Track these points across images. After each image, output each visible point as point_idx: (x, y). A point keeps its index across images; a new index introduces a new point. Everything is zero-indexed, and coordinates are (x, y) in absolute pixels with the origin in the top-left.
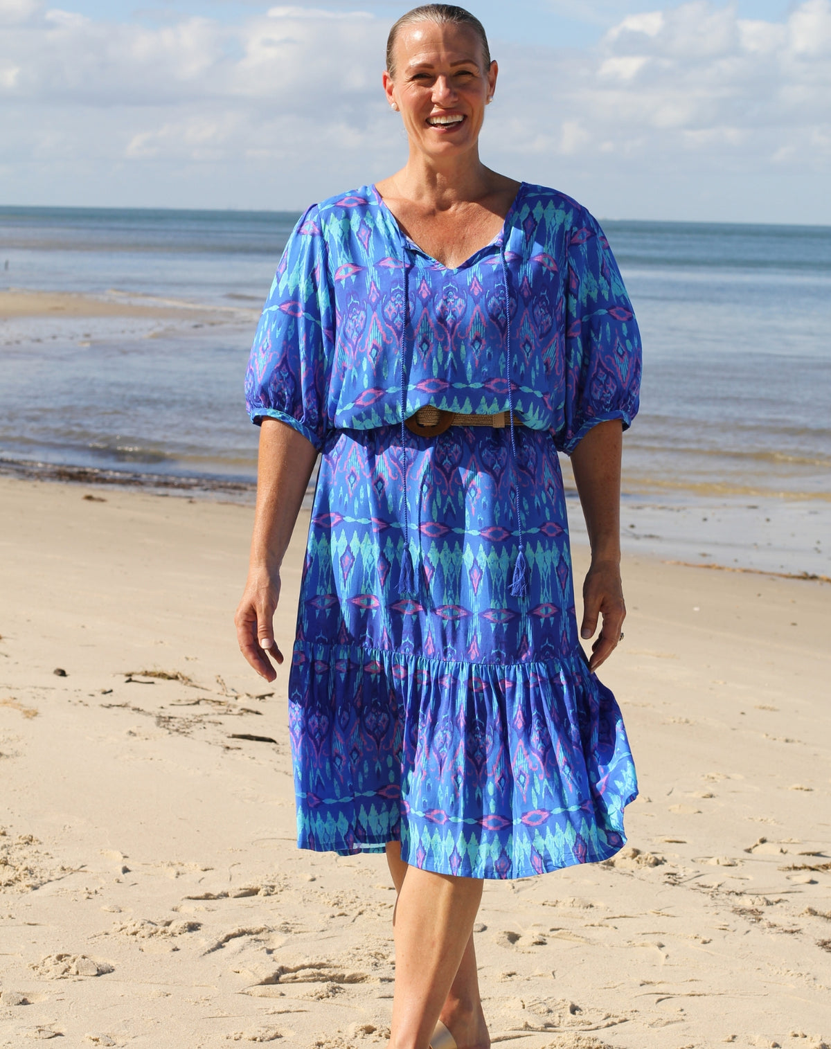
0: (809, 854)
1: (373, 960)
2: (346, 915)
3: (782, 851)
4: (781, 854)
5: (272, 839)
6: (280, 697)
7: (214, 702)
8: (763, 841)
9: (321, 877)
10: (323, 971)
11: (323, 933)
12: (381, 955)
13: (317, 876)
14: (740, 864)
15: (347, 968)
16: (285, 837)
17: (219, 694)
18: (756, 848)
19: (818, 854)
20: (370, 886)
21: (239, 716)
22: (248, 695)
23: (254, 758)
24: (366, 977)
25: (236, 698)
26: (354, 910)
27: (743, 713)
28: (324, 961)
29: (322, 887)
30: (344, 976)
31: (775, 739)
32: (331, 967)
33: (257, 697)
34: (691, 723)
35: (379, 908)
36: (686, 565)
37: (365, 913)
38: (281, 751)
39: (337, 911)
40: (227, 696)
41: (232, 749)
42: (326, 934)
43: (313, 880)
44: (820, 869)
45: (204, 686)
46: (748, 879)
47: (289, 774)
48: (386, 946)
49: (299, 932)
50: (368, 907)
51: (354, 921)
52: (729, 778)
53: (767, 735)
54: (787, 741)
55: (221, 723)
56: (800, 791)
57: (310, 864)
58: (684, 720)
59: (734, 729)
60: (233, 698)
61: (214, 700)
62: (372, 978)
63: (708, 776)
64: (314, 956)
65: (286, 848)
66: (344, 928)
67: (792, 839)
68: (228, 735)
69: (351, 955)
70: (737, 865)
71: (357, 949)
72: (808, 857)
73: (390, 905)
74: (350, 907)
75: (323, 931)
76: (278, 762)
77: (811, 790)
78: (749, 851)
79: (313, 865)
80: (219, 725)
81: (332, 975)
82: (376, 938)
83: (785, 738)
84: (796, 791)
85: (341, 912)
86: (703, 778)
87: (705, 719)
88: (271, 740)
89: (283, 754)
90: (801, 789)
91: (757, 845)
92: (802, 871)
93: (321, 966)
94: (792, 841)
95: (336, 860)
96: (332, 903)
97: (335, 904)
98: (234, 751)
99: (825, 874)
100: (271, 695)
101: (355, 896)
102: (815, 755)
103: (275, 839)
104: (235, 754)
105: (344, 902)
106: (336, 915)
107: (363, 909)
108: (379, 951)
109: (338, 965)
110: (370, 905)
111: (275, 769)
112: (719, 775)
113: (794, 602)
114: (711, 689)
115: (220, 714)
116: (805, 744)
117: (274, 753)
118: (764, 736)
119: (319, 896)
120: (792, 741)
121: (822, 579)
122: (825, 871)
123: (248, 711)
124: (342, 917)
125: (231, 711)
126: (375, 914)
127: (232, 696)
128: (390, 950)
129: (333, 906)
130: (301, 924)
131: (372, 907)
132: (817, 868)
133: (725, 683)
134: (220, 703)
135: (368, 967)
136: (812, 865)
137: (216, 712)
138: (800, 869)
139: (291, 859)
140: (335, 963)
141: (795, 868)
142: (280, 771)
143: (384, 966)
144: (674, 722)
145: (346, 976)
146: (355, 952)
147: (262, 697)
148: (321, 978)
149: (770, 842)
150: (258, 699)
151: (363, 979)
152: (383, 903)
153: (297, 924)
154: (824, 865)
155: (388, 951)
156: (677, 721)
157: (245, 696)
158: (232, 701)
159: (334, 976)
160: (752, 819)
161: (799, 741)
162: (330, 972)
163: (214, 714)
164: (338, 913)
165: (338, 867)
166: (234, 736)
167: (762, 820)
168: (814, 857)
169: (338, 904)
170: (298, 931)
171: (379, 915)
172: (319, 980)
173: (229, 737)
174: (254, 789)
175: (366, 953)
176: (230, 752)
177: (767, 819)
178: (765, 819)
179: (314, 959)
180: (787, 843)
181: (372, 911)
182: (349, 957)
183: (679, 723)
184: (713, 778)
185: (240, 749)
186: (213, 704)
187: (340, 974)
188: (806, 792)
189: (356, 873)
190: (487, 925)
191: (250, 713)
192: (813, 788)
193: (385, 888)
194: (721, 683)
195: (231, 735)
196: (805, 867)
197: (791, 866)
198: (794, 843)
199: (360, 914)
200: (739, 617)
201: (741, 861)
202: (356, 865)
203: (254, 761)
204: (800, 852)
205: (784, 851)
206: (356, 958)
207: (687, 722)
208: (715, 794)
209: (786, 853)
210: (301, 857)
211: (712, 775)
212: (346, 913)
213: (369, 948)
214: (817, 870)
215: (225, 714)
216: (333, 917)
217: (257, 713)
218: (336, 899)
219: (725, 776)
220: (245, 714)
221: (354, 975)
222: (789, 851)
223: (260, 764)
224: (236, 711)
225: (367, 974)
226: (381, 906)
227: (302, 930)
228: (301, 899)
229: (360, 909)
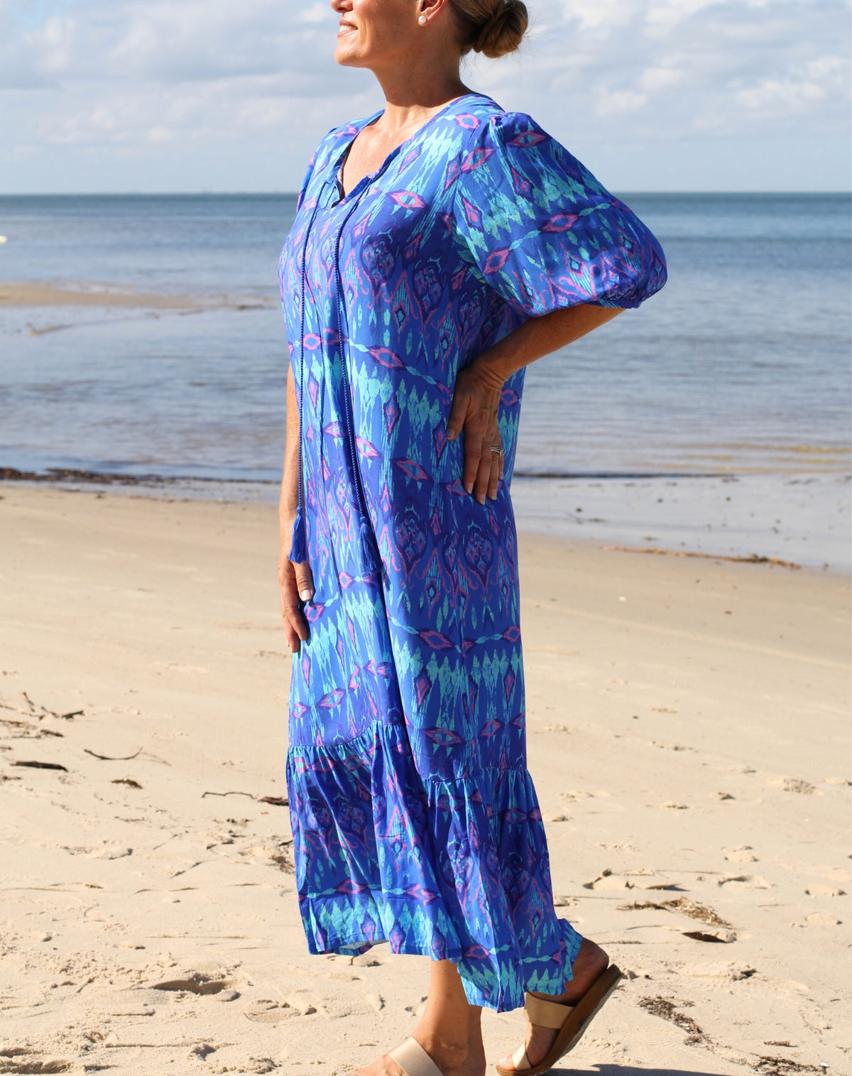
0: (659, 888)
1: (88, 1042)
2: (72, 984)
3: (627, 885)
4: (627, 888)
5: (17, 889)
6: (94, 714)
7: (12, 723)
8: (607, 874)
9: (58, 935)
10: (17, 1059)
11: (37, 1007)
12: (97, 1035)
13: (54, 935)
14: (572, 904)
15: (50, 1054)
16: (33, 887)
17: (23, 713)
18: (599, 882)
19: (672, 888)
20: (115, 946)
21: (36, 740)
22: (54, 714)
23: (32, 790)
24: (69, 1065)
25: (41, 718)
26: (86, 976)
27: (636, 717)
28: (22, 1046)
29: (55, 949)
30: (41, 1064)
31: (662, 747)
32: (31, 1053)
33: (63, 716)
34: (569, 731)
35: (115, 973)
36: (626, 550)
37: (96, 981)
38: (68, 780)
39: (64, 978)
40: (31, 715)
41: (10, 779)
42: (41, 1009)
43: (48, 939)
44: (667, 907)
45: (9, 705)
46: (577, 922)
47: (66, 808)
48: (108, 1022)
49: (8, 1008)
50: (103, 973)
51: (79, 991)
52: (592, 796)
53: (654, 743)
54: (676, 749)
55: (10, 749)
56: (672, 809)
57: (51, 919)
58: (561, 728)
59: (618, 737)
60: (38, 718)
61: (12, 720)
62: (75, 1066)
63: (568, 795)
64: (12, 1039)
65: (30, 900)
66: (65, 1001)
67: (643, 870)
68: (11, 763)
69: (59, 1037)
70: (568, 905)
71: (71, 1027)
72: (659, 891)
73: (129, 970)
74: (81, 974)
75: (37, 1005)
76: (59, 793)
77: (686, 808)
78: (590, 886)
79: (54, 920)
80: (8, 751)
81: (25, 1063)
82: (99, 1012)
83: (674, 746)
84: (667, 809)
85: (67, 981)
86: (561, 798)
87: (588, 725)
88: (59, 768)
89: (69, 783)
90: (674, 807)
91: (599, 879)
92: (645, 910)
93: (18, 1052)
94: (644, 872)
95: (85, 914)
96: (60, 968)
97: (63, 970)
98: (13, 782)
99: (673, 912)
100: (81, 713)
101: (92, 958)
102: (704, 764)
103: (20, 889)
104: (11, 785)
105: (75, 967)
106: (59, 983)
107: (95, 975)
108: (97, 1030)
109: (39, 1050)
110: (106, 969)
111: (52, 803)
112: (580, 792)
113: (735, 588)
114: (608, 690)
115: (14, 737)
116: (697, 752)
117: (59, 781)
118: (651, 744)
119: (47, 960)
120: (683, 749)
121: (772, 562)
122: (673, 909)
123: (47, 733)
124: (66, 986)
125: (28, 733)
126: (107, 981)
127: (36, 716)
128: (111, 1029)
129: (60, 972)
130: (12, 997)
131: (107, 973)
132: (663, 906)
133: (626, 682)
134: (18, 724)
135: (75, 1051)
136: (658, 903)
137: (10, 735)
138: (643, 907)
139: (30, 914)
140: (36, 1047)
141: (637, 907)
142: (57, 805)
143: (97, 1050)
144: (550, 730)
145: (44, 1065)
146: (67, 1032)
147: (70, 716)
148: (12, 1068)
149: (615, 874)
150: (64, 719)
151: (64, 1067)
152: (121, 967)
153: (7, 998)
154: (673, 902)
155: (107, 1030)
156: (553, 729)
157: (51, 715)
158: (33, 721)
159: (29, 1065)
160: (604, 846)
161: (690, 749)
162: (24, 1060)
163: (7, 738)
164: (62, 982)
165: (85, 922)
166: (19, 764)
167: (616, 847)
168: (666, 891)
169: (66, 971)
170: (6, 1006)
171: (111, 983)
172: (9, 1070)
173: (12, 765)
174: (17, 827)
175: (79, 1033)
176: (8, 782)
177: (622, 846)
178: (619, 845)
179: (10, 1044)
180: (636, 875)
181: (106, 977)
182: (56, 1039)
183: (555, 731)
184: (573, 797)
185: (19, 778)
186: (11, 726)
187: (35, 1062)
188: (682, 810)
189: (103, 930)
190: (241, 993)
191: (49, 735)
192: (687, 805)
193: (131, 947)
194: (622, 682)
195: (15, 763)
196: (648, 906)
197: (632, 903)
198: (644, 875)
199: (90, 981)
200: (668, 607)
201: (575, 900)
202: (107, 920)
203: (32, 793)
204: (649, 886)
205: (631, 885)
206: (65, 1041)
207: (565, 729)
208: (568, 817)
209: (631, 888)
210: (45, 910)
211: (572, 793)
212: (72, 981)
213: (86, 1026)
214: (663, 908)
215: (21, 737)
216: (56, 986)
217: (58, 735)
218: (66, 964)
219: (587, 793)
220: (43, 736)
221: (53, 1063)
222: (636, 885)
223: (36, 796)
224: (33, 733)
225: (70, 1061)
226: (118, 971)
227: (12, 1005)
228: (23, 965)
229: (91, 976)
